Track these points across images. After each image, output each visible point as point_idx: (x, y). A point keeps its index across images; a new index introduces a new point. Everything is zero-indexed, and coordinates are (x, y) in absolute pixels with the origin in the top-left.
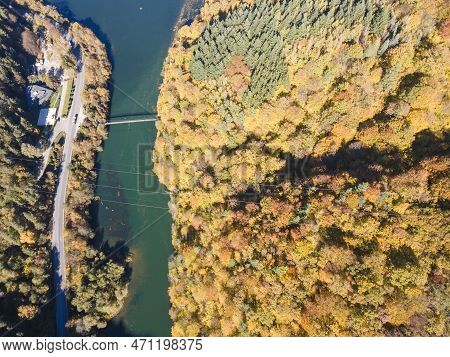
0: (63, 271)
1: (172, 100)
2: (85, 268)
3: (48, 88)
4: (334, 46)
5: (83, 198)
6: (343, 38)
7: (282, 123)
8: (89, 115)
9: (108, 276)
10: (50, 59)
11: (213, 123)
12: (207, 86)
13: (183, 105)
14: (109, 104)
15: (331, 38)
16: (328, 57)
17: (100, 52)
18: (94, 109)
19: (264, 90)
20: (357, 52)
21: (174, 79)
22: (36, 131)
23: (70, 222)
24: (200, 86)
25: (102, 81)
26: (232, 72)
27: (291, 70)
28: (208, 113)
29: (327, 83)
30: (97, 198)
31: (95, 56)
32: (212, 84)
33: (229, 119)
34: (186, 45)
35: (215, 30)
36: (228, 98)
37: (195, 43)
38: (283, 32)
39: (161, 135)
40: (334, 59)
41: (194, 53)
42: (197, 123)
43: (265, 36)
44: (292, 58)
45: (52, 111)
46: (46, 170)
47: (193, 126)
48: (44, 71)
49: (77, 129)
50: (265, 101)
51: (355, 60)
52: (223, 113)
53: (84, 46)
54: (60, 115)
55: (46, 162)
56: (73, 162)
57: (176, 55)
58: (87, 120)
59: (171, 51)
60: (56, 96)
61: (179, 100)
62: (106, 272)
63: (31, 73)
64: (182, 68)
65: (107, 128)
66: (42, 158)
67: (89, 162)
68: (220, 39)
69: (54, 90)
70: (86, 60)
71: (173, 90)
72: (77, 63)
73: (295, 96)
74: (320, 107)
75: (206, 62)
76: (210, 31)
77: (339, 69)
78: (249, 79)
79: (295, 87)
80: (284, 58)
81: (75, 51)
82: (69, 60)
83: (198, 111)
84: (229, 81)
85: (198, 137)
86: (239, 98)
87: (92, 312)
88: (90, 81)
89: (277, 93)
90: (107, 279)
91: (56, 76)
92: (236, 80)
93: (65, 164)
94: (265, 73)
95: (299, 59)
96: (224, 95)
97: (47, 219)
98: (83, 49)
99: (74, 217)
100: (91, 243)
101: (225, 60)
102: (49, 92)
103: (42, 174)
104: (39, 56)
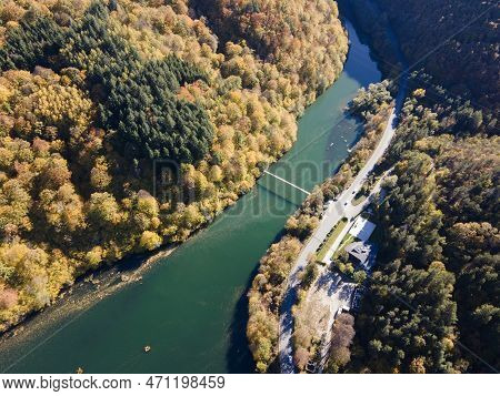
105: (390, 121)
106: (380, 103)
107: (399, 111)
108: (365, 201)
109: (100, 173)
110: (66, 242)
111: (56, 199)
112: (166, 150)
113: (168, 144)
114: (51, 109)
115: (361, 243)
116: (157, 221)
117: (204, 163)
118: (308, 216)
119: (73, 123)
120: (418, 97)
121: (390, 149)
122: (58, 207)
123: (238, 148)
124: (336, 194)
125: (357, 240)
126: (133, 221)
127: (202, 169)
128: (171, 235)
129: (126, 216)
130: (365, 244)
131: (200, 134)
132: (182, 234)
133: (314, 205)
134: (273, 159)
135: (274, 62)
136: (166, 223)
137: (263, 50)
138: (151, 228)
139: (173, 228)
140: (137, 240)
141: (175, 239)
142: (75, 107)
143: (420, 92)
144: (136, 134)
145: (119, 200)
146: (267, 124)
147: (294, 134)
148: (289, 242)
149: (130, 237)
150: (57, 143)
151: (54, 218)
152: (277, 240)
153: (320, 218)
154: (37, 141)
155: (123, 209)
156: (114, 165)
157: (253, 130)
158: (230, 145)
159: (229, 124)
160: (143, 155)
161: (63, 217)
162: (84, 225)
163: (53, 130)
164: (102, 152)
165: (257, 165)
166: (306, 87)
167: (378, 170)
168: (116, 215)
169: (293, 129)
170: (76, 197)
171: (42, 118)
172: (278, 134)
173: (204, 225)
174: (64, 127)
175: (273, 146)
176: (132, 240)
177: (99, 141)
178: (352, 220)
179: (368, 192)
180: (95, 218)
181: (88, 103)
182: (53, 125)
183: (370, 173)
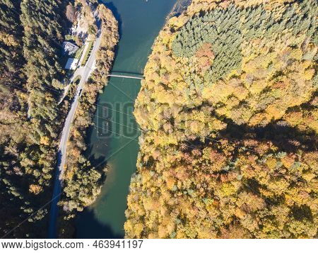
0: (62, 168)
1: (155, 67)
2: (76, 169)
3: (76, 45)
4: (280, 48)
5: (84, 122)
6: (289, 42)
7: (230, 97)
8: (98, 68)
9: (90, 178)
10: (81, 25)
11: (180, 87)
12: (182, 61)
13: (162, 71)
14: (113, 62)
15: (279, 41)
16: (274, 55)
17: (114, 26)
18: (102, 64)
19: (221, 71)
20: (298, 54)
21: (159, 53)
22: (63, 72)
23: (73, 136)
24: (177, 61)
25: (111, 46)
26: (201, 54)
27: (244, 60)
28: (178, 80)
29: (270, 73)
30: (93, 124)
31: (110, 28)
32: (185, 60)
33: (192, 87)
34: (173, 31)
35: (195, 23)
36: (195, 72)
37: (179, 30)
38: (244, 32)
39: (143, 89)
40: (278, 57)
41: (177, 37)
42: (169, 86)
43: (230, 32)
44: (246, 51)
45: (75, 61)
46: (65, 99)
47: (166, 87)
48: (76, 33)
49: (89, 75)
50: (221, 79)
51: (295, 60)
52: (189, 82)
53: (105, 20)
54: (80, 64)
55: (65, 94)
56: (82, 96)
57: (164, 36)
58: (97, 70)
59: (161, 33)
60: (80, 51)
61: (160, 68)
62: (89, 174)
63: (68, 33)
64: (167, 46)
65: (109, 78)
66: (63, 90)
67: (92, 98)
68: (197, 30)
69: (80, 47)
70: (104, 30)
71: (157, 60)
72: (98, 31)
73: (243, 79)
74: (260, 90)
75: (184, 45)
76: (191, 23)
77: (281, 65)
78: (212, 61)
79: (244, 72)
80: (241, 51)
81: (98, 23)
82: (93, 29)
83: (171, 78)
84: (198, 60)
85: (168, 96)
86: (202, 74)
87: (75, 199)
88: (104, 45)
89: (230, 75)
90: (89, 180)
91: (82, 38)
92: (203, 61)
93: (77, 98)
94: (225, 59)
95: (251, 53)
96: (192, 70)
97: (59, 131)
98: (103, 23)
99: (76, 133)
100: (83, 153)
101: (198, 45)
102: (76, 48)
103: (61, 101)
104: (75, 23)
108: (72, 80)
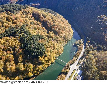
105: (83, 47)
106: (81, 44)
107: (85, 45)
108: (79, 65)
109: (20, 59)
110: (10, 75)
111: (10, 65)
112: (35, 53)
113: (36, 52)
114: (12, 45)
115: (79, 76)
116: (32, 70)
117: (43, 56)
118: (67, 69)
119: (16, 47)
120: (88, 42)
121: (84, 53)
122: (10, 67)
123: (51, 53)
124: (73, 64)
125: (78, 75)
126: (27, 70)
127: (43, 57)
128: (35, 73)
129: (25, 69)
130: (80, 76)
131: (43, 50)
132: (38, 73)
133: (68, 66)
134: (58, 55)
135: (59, 35)
136: (34, 70)
137: (56, 33)
138: (30, 72)
139: (36, 72)
140: (27, 75)
141: (36, 74)
142: (17, 44)
143: (89, 41)
144: (29, 50)
145: (24, 65)
146: (57, 48)
147: (63, 50)
148: (62, 75)
149: (25, 74)
150: (12, 52)
151: (8, 69)
152: (60, 75)
153: (70, 69)
154: (8, 51)
155: (24, 67)
156: (24, 57)
157: (54, 49)
158: (49, 52)
159: (49, 48)
160: (30, 54)
161: (10, 69)
162: (15, 71)
163: (11, 49)
164: (21, 54)
165: (55, 57)
166: (65, 40)
167: (82, 58)
168: (23, 68)
169: (63, 49)
170: (14, 64)
171: (10, 46)
172: (60, 50)
173: (43, 71)
174: (14, 48)
175: (58, 52)
176: (26, 75)
177: (21, 51)
178: (77, 70)
179: (80, 63)
180: (18, 69)
181: (20, 43)
182: (12, 48)
183: (80, 59)
